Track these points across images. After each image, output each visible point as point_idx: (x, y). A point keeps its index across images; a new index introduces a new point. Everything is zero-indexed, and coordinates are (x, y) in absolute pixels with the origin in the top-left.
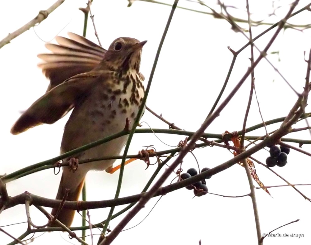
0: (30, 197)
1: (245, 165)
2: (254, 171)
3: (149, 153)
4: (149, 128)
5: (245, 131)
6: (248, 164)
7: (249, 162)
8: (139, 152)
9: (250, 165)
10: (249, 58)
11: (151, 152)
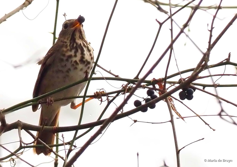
0: (22, 124)
1: (166, 101)
2: (173, 105)
3: (101, 93)
4: (102, 76)
5: (166, 78)
6: (169, 100)
7: (169, 99)
8: (94, 93)
9: (170, 101)
10: (170, 29)
11: (103, 93)
